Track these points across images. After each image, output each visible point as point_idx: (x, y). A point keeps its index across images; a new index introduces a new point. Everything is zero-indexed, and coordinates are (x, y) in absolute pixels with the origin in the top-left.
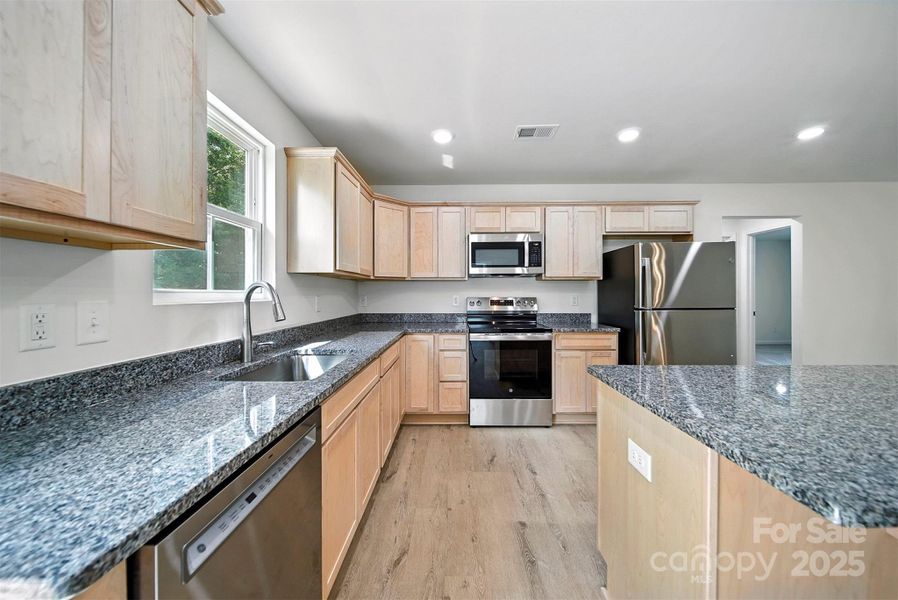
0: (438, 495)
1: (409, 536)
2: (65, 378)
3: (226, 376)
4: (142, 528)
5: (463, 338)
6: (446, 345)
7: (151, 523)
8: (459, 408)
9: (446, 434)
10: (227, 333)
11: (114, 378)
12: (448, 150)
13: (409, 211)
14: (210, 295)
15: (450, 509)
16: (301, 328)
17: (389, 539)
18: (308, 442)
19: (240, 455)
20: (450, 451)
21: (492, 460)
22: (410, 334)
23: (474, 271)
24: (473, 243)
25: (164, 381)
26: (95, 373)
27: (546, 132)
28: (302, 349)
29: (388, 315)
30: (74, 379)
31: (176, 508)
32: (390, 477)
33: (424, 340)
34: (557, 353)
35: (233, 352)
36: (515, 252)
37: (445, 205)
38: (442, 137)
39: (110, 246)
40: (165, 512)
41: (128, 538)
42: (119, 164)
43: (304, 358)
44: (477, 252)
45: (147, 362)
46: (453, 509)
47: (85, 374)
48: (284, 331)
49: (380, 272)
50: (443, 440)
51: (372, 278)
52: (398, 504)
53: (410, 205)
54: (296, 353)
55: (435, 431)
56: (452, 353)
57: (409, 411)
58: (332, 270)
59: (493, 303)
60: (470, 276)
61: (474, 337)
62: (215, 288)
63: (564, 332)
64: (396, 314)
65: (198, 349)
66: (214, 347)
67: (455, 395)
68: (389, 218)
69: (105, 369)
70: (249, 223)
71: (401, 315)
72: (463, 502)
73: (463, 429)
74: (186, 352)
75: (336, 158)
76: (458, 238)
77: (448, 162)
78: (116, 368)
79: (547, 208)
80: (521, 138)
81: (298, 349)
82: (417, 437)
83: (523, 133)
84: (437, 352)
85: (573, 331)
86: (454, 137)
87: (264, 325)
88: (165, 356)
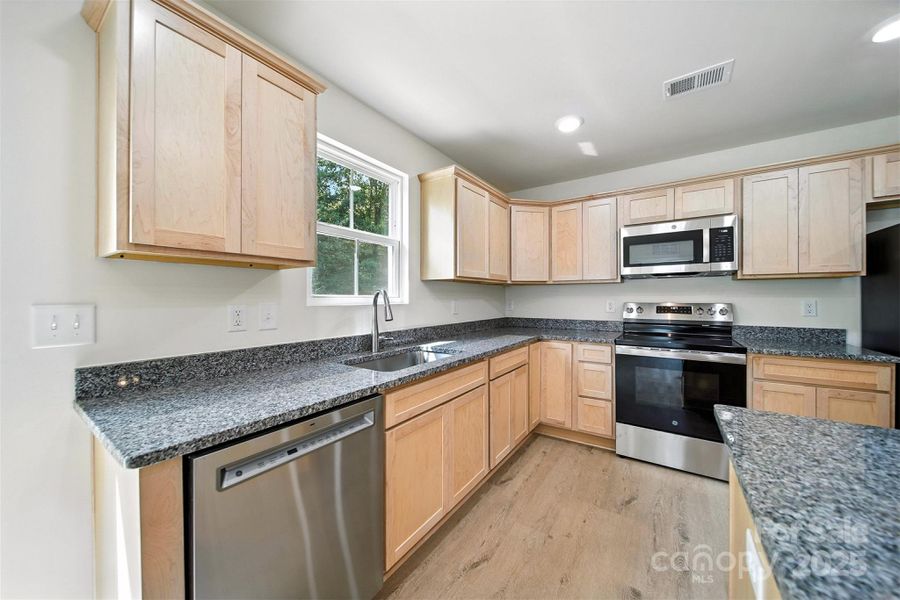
0: (545, 517)
1: (498, 546)
2: (249, 349)
3: (350, 361)
4: (180, 444)
5: (607, 349)
6: (588, 356)
7: (189, 444)
8: (603, 430)
9: (584, 456)
10: (364, 328)
11: (278, 354)
12: (580, 135)
13: (550, 211)
14: (356, 299)
15: (551, 537)
16: (434, 328)
17: (478, 540)
18: (367, 422)
19: (275, 417)
20: (580, 476)
21: (629, 502)
22: (547, 340)
23: (627, 271)
24: (625, 239)
25: (312, 359)
26: (267, 349)
27: (715, 76)
28: (424, 347)
29: (533, 320)
30: (254, 351)
31: (210, 439)
32: (505, 482)
33: (559, 349)
34: (756, 383)
35: (366, 342)
36: (689, 245)
37: (592, 198)
38: (569, 125)
39: (277, 268)
40: (200, 440)
41: (170, 448)
42: (247, 215)
43: (425, 354)
44: (631, 247)
45: (301, 344)
46: (555, 538)
47: (260, 349)
48: (415, 330)
49: (518, 277)
50: (576, 461)
51: (509, 282)
52: (501, 510)
53: (551, 205)
54: (419, 349)
55: (571, 449)
56: (596, 365)
57: (544, 420)
58: (452, 277)
59: (661, 309)
60: (623, 277)
61: (622, 349)
62: (359, 294)
63: (770, 354)
64: (542, 320)
65: (337, 339)
66: (350, 338)
67: (599, 414)
68: (528, 222)
69: (272, 347)
70: (389, 241)
71: (547, 320)
72: (569, 536)
73: (607, 455)
74: (329, 340)
75: (457, 174)
76: (609, 233)
77: (588, 149)
78: (280, 347)
79: (745, 178)
80: (676, 96)
81: (421, 346)
82: (548, 451)
83: (675, 88)
84: (576, 361)
85: (788, 354)
86: (583, 122)
87: (400, 324)
88: (312, 342)
